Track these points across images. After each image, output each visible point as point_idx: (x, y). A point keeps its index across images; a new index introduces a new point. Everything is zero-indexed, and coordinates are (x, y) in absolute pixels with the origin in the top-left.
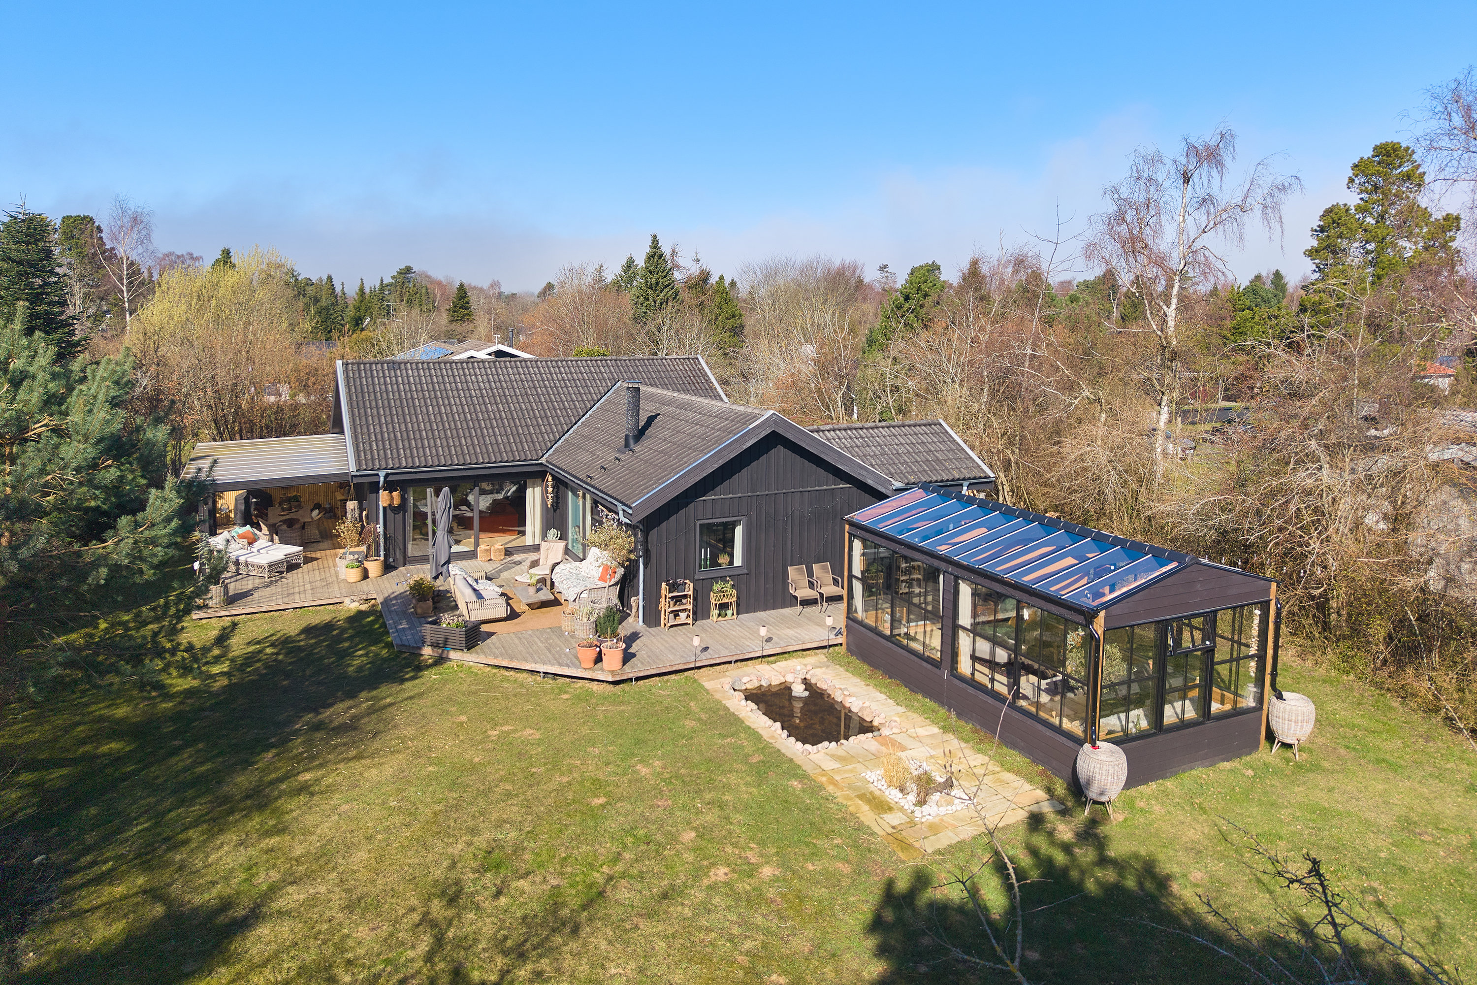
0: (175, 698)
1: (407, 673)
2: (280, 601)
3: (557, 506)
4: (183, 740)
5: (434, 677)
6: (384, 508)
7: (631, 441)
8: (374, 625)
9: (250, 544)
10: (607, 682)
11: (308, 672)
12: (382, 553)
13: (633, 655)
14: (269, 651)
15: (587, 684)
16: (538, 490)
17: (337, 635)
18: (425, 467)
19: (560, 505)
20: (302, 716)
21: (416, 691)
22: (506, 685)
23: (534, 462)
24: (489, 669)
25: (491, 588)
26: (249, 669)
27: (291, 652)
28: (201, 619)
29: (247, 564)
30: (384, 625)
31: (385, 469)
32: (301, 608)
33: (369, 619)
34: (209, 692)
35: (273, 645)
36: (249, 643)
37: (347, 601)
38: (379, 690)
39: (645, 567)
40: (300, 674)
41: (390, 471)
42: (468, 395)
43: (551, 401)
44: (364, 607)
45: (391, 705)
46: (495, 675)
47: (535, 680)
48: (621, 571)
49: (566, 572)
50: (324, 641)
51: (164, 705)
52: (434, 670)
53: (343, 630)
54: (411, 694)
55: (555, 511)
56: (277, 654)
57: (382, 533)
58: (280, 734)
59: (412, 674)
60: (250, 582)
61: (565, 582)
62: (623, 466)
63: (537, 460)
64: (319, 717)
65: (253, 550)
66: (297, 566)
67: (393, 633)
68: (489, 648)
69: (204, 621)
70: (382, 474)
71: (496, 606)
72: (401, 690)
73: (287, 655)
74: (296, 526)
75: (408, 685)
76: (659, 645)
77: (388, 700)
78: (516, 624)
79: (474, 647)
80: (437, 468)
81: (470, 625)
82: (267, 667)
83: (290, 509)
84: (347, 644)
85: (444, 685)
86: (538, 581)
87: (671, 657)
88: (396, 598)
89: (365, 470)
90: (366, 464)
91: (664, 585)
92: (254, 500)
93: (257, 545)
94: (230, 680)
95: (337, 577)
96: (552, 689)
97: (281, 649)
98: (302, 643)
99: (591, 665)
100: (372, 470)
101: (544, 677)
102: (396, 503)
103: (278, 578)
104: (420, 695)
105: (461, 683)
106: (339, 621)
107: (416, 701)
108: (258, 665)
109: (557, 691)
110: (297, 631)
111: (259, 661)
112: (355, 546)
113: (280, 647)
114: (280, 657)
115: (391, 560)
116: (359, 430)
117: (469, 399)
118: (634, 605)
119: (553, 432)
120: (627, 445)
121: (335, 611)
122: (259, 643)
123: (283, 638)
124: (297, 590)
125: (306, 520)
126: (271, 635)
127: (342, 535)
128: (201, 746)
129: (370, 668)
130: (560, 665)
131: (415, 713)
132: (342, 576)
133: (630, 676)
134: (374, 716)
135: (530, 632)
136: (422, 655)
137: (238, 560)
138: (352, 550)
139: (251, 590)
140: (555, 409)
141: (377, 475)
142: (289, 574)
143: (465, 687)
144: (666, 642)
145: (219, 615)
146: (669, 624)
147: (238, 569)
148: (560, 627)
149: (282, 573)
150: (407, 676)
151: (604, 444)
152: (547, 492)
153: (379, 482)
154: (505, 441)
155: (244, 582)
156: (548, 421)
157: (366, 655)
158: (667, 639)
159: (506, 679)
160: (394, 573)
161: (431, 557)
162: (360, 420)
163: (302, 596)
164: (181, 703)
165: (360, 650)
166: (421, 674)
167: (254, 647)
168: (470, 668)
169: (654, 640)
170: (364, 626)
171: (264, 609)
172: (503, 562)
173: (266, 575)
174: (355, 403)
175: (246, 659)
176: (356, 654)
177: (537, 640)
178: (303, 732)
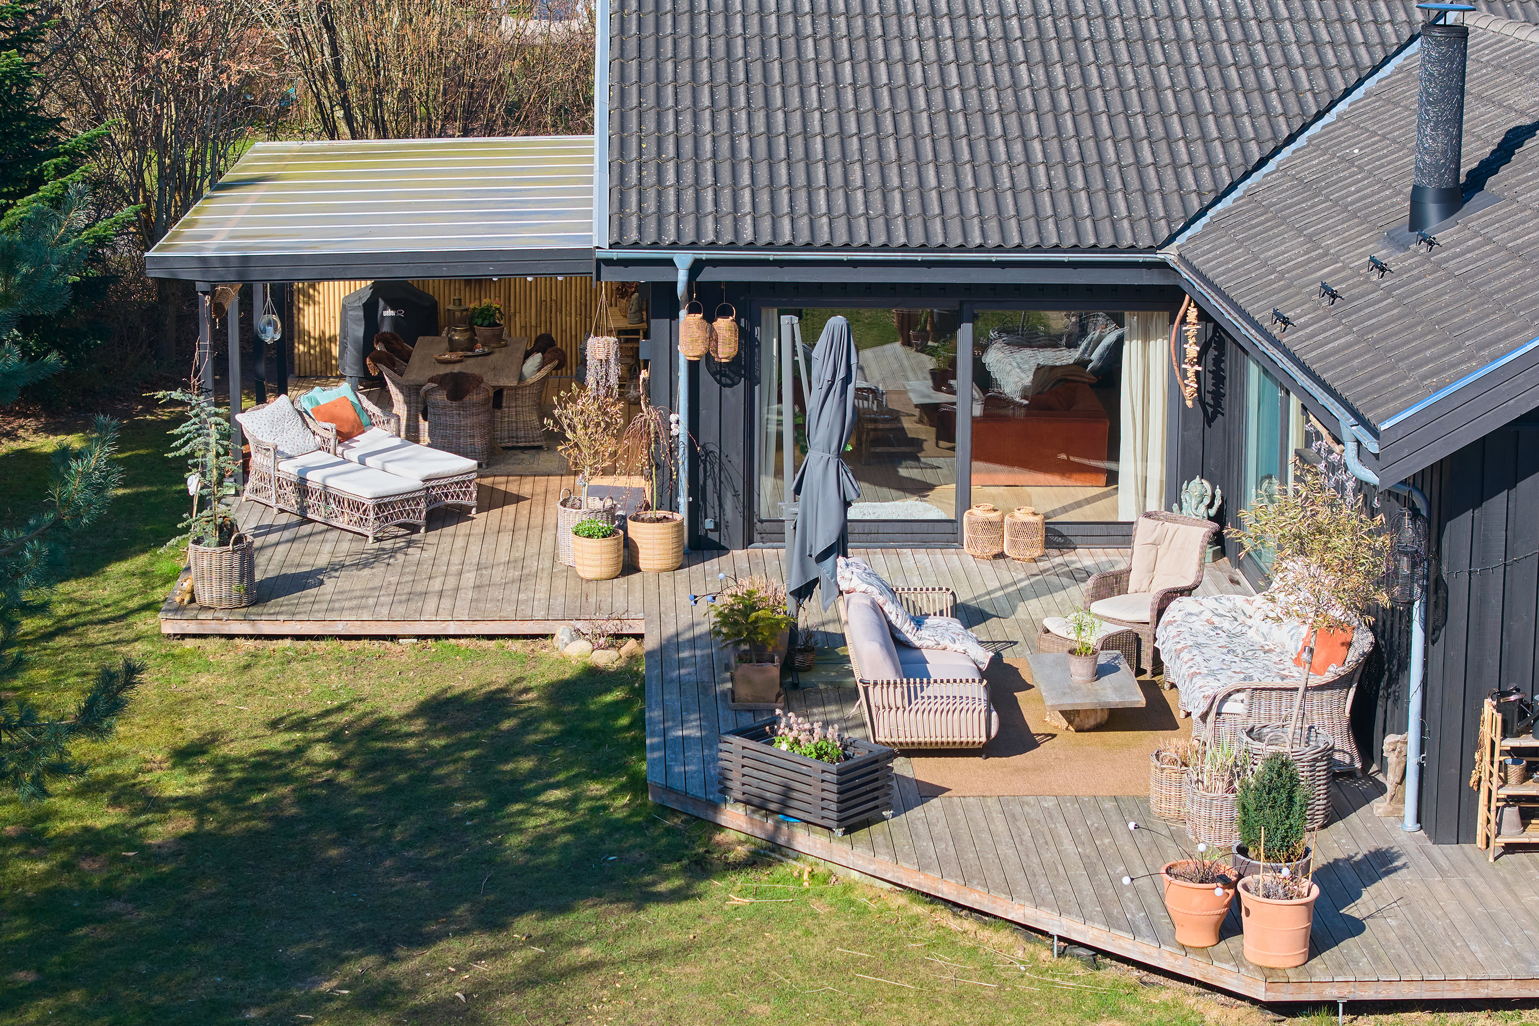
0: (57, 849)
1: (667, 877)
2: (384, 612)
3: (1217, 404)
4: (39, 970)
5: (737, 900)
6: (693, 366)
7: (1432, 210)
8: (617, 716)
9: (344, 437)
10: (1254, 1002)
11: (399, 834)
12: (683, 500)
13: (1356, 927)
14: (320, 753)
15: (1192, 999)
16: (1159, 349)
17: (511, 732)
18: (808, 247)
19: (1225, 402)
20: (348, 959)
21: (676, 937)
22: (941, 958)
23: (1140, 258)
24: (902, 900)
25: (959, 647)
26: (256, 799)
27: (373, 766)
28: (183, 636)
29: (326, 495)
30: (639, 722)
31: (693, 246)
32: (437, 637)
33: (609, 698)
34: (142, 849)
35: (335, 738)
36: (274, 725)
37: (562, 631)
38: (572, 917)
39: (1430, 639)
40: (379, 833)
41: (704, 255)
42: (963, 32)
43: (1220, 62)
44: (606, 658)
45: (591, 966)
46: (915, 922)
47: (1033, 958)
48: (1364, 642)
49: (1198, 625)
50: (469, 745)
51: (26, 866)
52: (740, 880)
53: (531, 721)
54: (658, 942)
55: (1209, 420)
56: (338, 765)
57: (683, 439)
58: (275, 999)
59: (677, 882)
60: (328, 547)
61: (1185, 656)
62: (1389, 292)
63: (1151, 249)
64: (389, 968)
65: (349, 454)
66: (459, 514)
67: (654, 748)
68: (913, 834)
69: (189, 644)
70: (683, 260)
71: (954, 704)
72: (631, 926)
73: (360, 773)
74: (475, 397)
75: (658, 913)
76: (1452, 906)
77: (586, 951)
78: (1017, 770)
79: (867, 824)
80: (844, 256)
81: (860, 754)
82: (305, 800)
83: (470, 345)
84: (526, 764)
85: (759, 930)
86: (1109, 643)
87: (1479, 951)
88: (693, 643)
89: (635, 245)
90: (640, 228)
91: (1489, 706)
92: (389, 313)
93: (364, 442)
94: (201, 822)
95: (554, 558)
96: (1079, 995)
97: (350, 754)
98: (411, 744)
99: (1206, 938)
100: (655, 245)
101: (1061, 954)
102: (726, 351)
103: (401, 543)
104: (683, 951)
105: (808, 932)
106: (527, 690)
107: (663, 966)
108: (283, 790)
109: (1091, 1003)
110: (409, 705)
111: (286, 779)
112: (605, 472)
113: (350, 746)
114: (344, 776)
115: (709, 524)
116: (633, 124)
117: (965, 46)
118: (1392, 758)
119: (1211, 164)
120: (1416, 221)
121: (523, 660)
122: (302, 724)
123: (367, 721)
124: (436, 585)
125: (504, 382)
126: (340, 709)
127: (569, 434)
128: (75, 997)
129: (566, 846)
130: (1110, 922)
131: (651, 1003)
132: (565, 559)
133: (1329, 993)
134: (534, 995)
135: (1050, 803)
136: (720, 828)
137: (303, 481)
138: (598, 481)
139: (320, 571)
140: (1227, 88)
141: (670, 263)
142: (433, 536)
143: (816, 947)
144: (1480, 899)
145: (226, 631)
146: (1502, 841)
147: (303, 510)
148: (1147, 800)
149: (414, 529)
150: (663, 887)
151: (1354, 215)
152: (1181, 354)
153: (674, 284)
154: (1060, 182)
155: (312, 546)
156: (1202, 127)
157: (570, 805)
158: (1482, 888)
159: (946, 941)
160: (712, 565)
161: (788, 527)
162: (640, 94)
163: (446, 603)
164: (66, 866)
165: (557, 786)
166: (701, 886)
167: (287, 736)
168: (849, 888)
169: (1440, 889)
170: (589, 716)
171: (340, 629)
172: (1034, 568)
173: (369, 533)
174: (632, 44)
175: (257, 766)
176: (543, 798)
177: (1062, 830)
178: (334, 1005)
